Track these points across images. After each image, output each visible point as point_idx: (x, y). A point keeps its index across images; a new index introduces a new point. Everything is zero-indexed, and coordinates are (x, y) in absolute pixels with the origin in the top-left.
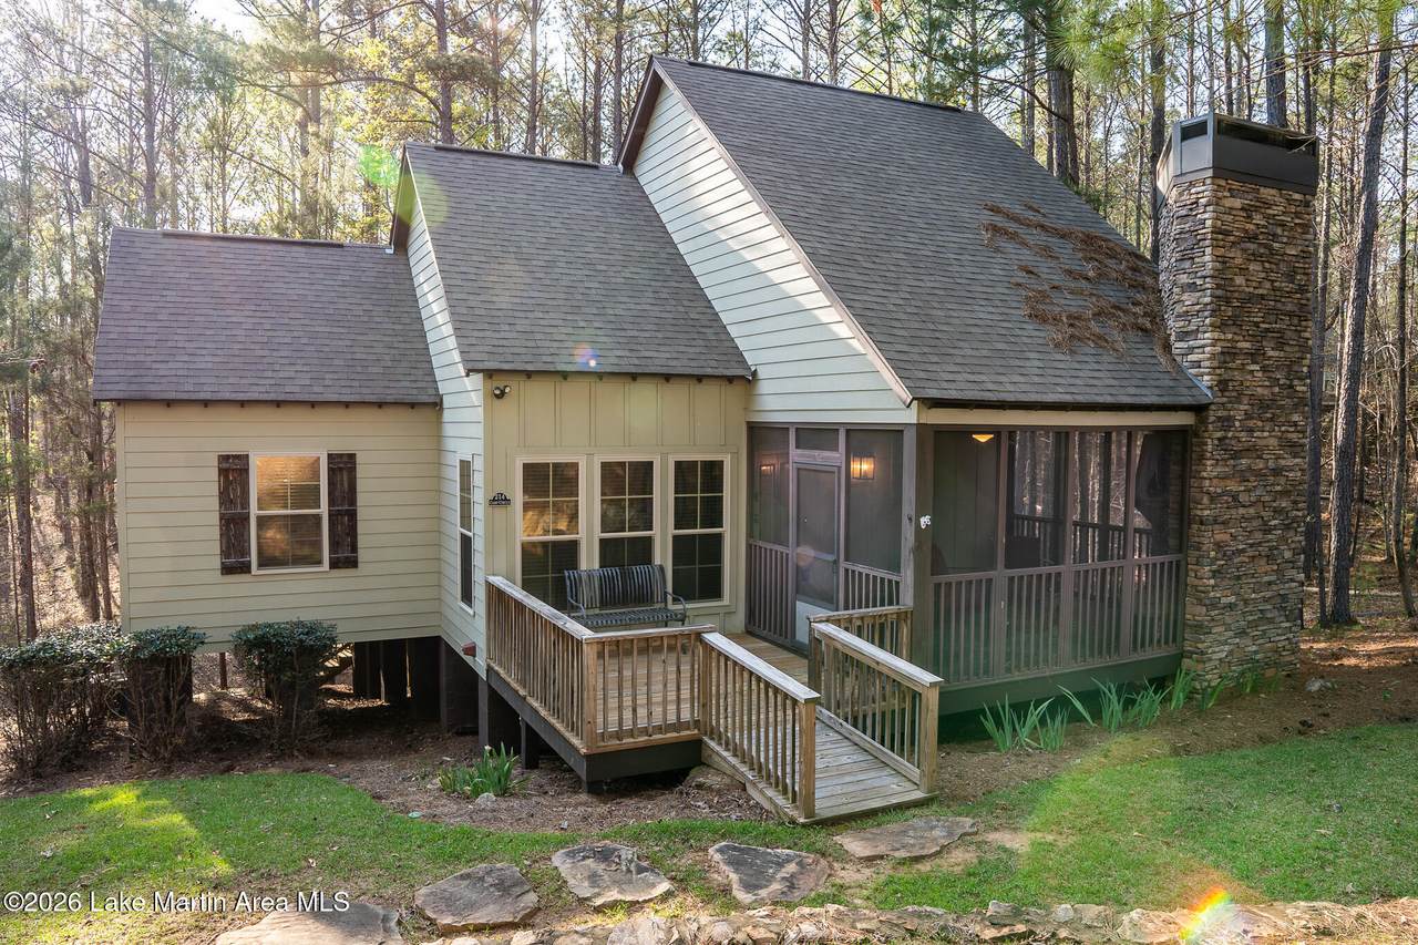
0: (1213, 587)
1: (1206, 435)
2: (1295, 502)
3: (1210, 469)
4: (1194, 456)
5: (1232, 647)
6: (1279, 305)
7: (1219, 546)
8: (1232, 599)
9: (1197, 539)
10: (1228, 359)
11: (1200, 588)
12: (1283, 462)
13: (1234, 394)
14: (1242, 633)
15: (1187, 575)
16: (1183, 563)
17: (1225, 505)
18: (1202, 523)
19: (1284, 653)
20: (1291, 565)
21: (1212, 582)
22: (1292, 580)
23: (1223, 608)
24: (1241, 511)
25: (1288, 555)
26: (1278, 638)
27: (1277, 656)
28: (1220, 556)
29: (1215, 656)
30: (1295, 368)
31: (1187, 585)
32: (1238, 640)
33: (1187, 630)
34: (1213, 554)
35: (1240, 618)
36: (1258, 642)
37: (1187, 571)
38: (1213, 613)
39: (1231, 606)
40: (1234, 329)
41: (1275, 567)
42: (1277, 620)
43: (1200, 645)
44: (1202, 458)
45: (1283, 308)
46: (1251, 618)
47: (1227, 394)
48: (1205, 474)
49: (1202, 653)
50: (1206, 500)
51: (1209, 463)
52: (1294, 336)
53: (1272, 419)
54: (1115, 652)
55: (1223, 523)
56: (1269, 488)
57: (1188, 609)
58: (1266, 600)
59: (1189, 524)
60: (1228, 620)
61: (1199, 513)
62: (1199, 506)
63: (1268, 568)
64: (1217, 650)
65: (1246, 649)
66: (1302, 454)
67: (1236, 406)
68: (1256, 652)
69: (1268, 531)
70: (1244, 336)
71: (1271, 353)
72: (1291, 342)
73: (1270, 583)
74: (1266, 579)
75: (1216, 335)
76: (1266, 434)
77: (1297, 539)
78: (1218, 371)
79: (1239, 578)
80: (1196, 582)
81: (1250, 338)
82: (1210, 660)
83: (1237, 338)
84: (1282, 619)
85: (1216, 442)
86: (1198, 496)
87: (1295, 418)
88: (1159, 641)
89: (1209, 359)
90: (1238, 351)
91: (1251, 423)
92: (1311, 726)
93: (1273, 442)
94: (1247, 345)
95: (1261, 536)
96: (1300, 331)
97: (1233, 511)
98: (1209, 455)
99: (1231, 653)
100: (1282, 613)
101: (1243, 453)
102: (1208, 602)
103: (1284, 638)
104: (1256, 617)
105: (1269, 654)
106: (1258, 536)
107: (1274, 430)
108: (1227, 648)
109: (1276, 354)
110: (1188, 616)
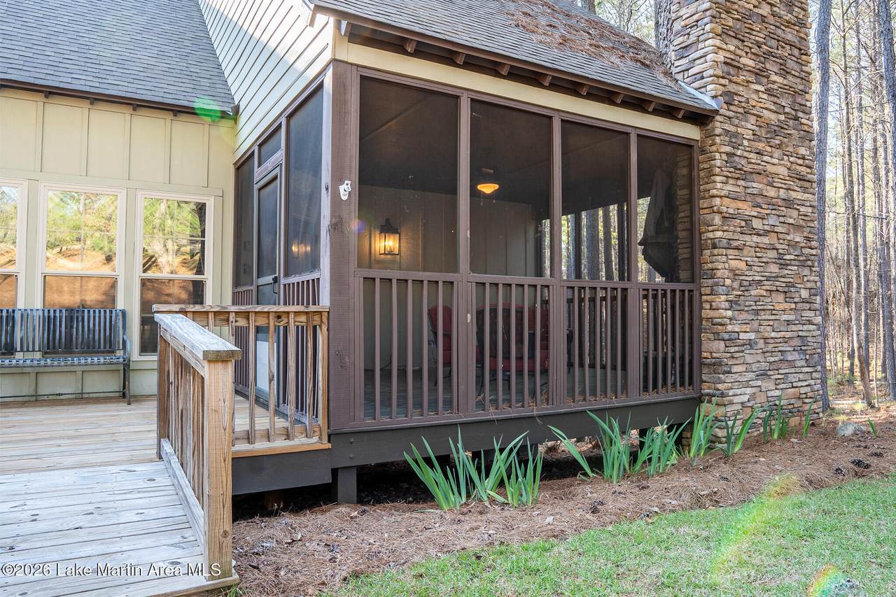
0: (730, 319)
1: (714, 148)
2: (808, 239)
3: (720, 186)
4: (702, 174)
5: (754, 390)
6: (779, 32)
7: (735, 274)
8: (752, 336)
9: (710, 266)
10: (732, 72)
11: (715, 320)
12: (794, 195)
13: (741, 110)
14: (763, 375)
15: (701, 308)
16: (696, 294)
17: (739, 229)
18: (715, 247)
19: (807, 401)
20: (808, 306)
21: (729, 313)
22: (811, 323)
23: (743, 345)
24: (755, 238)
25: (805, 294)
26: (800, 384)
27: (800, 404)
28: (736, 285)
29: (736, 400)
30: (799, 100)
31: (701, 319)
32: (759, 383)
33: (705, 370)
34: (728, 282)
35: (760, 358)
36: (782, 386)
37: (701, 303)
38: (732, 350)
39: (751, 344)
40: (736, 42)
41: (793, 306)
42: (799, 364)
43: (719, 386)
44: (711, 174)
45: (783, 35)
46: (772, 359)
47: (732, 108)
48: (714, 192)
49: (723, 395)
50: (717, 220)
51: (718, 179)
52: (796, 67)
53: (779, 147)
54: (622, 393)
55: (737, 248)
56: (782, 219)
57: (705, 346)
58: (786, 340)
59: (701, 250)
60: (749, 359)
61: (711, 235)
62: (710, 228)
63: (787, 306)
64: (738, 392)
65: (770, 394)
66: (812, 190)
67: (743, 123)
68: (779, 398)
69: (783, 266)
70: (747, 53)
71: (774, 78)
72: (793, 72)
73: (788, 322)
74: (785, 317)
75: (718, 42)
76: (775, 161)
77: (812, 278)
78: (723, 81)
79: (757, 312)
80: (712, 314)
81: (753, 57)
82: (731, 403)
83: (739, 52)
84: (803, 363)
85: (725, 157)
86: (708, 217)
87: (803, 151)
88: (674, 384)
89: (711, 67)
90: (742, 66)
91: (761, 146)
92: (868, 466)
93: (783, 171)
94: (751, 63)
95: (777, 270)
96: (803, 65)
97: (747, 238)
98: (718, 170)
99: (753, 396)
100: (802, 356)
101: (754, 176)
102: (726, 336)
103: (805, 384)
104: (777, 359)
105: (792, 401)
106: (774, 269)
107: (783, 159)
108: (749, 391)
109: (779, 79)
110: (705, 355)
